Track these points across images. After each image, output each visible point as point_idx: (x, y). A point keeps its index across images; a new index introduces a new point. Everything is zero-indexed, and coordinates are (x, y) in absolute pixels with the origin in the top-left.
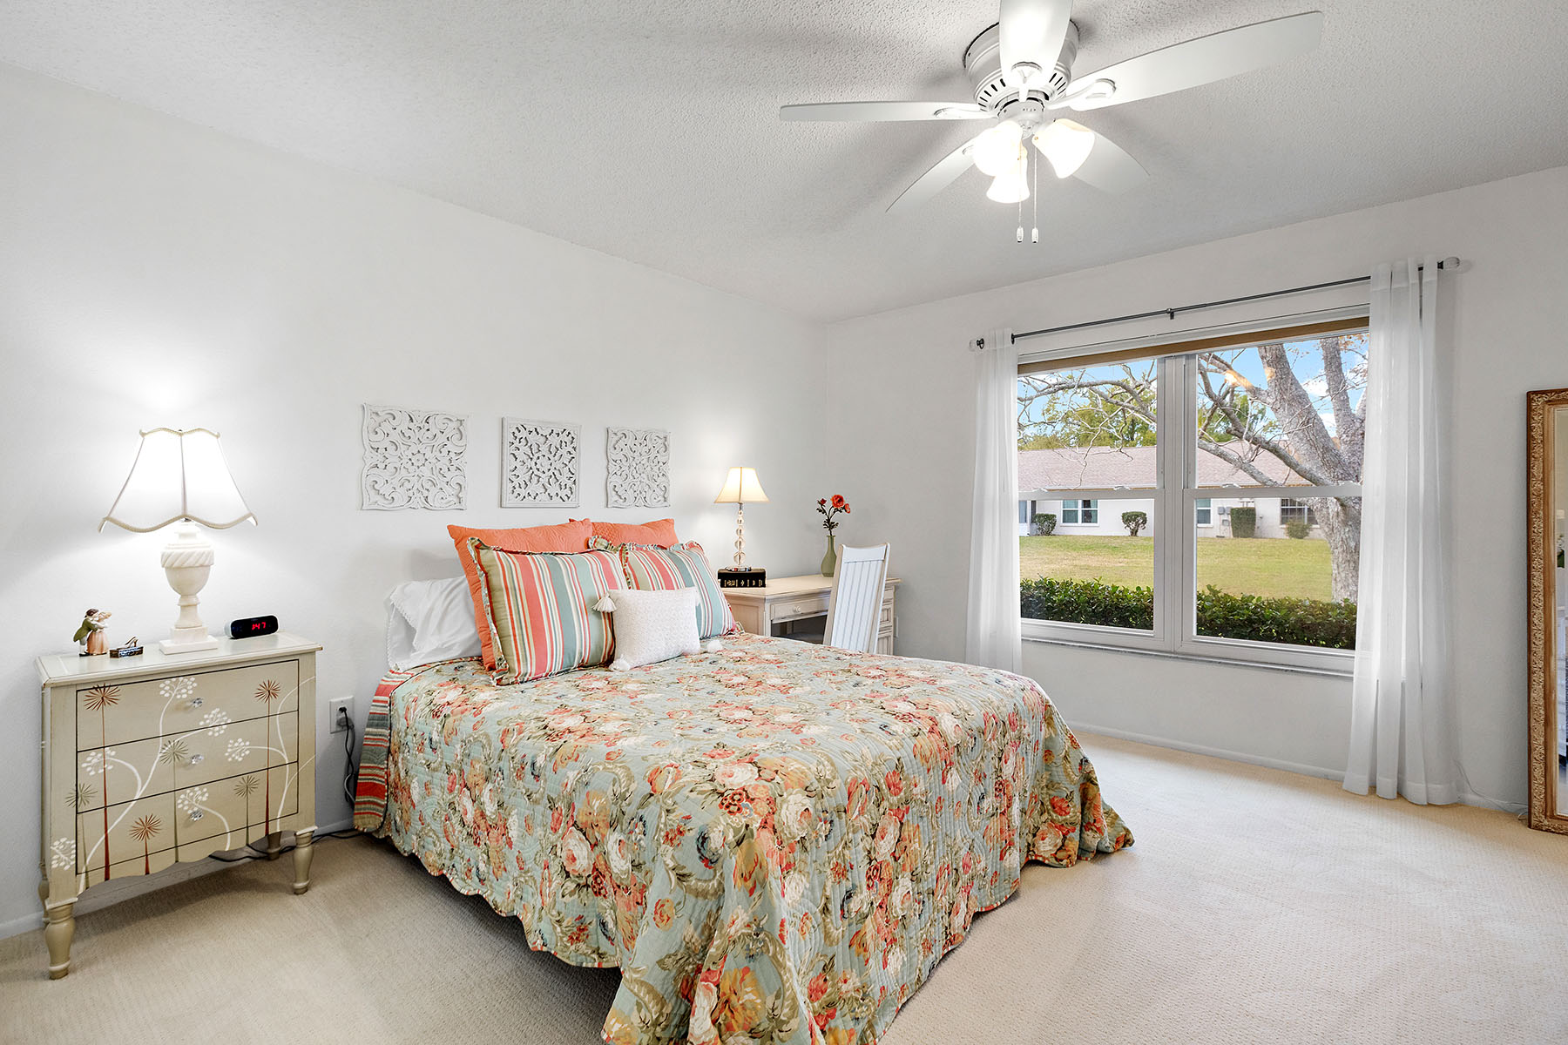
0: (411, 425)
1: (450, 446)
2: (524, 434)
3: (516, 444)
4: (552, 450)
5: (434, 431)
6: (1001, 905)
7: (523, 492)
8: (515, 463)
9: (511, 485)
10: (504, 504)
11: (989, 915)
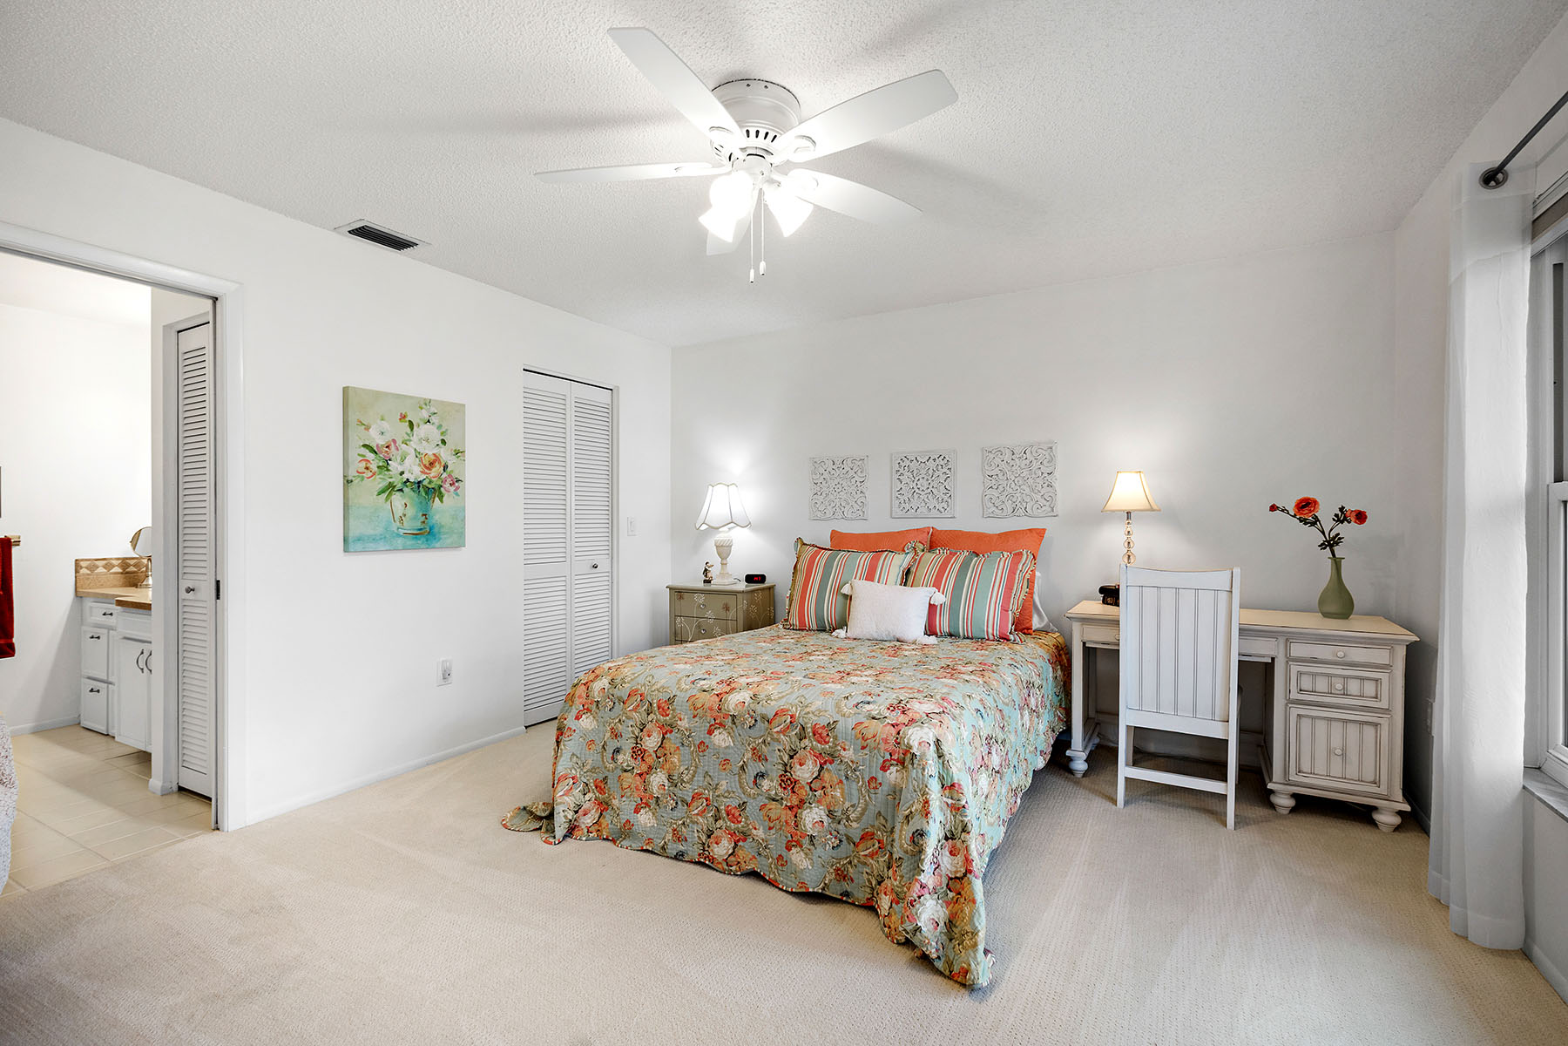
0: (834, 467)
1: (857, 478)
2: (907, 463)
3: (902, 471)
4: (931, 472)
5: (847, 469)
6: (784, 891)
7: (907, 506)
8: (900, 486)
9: (897, 502)
10: (894, 515)
11: (773, 888)
